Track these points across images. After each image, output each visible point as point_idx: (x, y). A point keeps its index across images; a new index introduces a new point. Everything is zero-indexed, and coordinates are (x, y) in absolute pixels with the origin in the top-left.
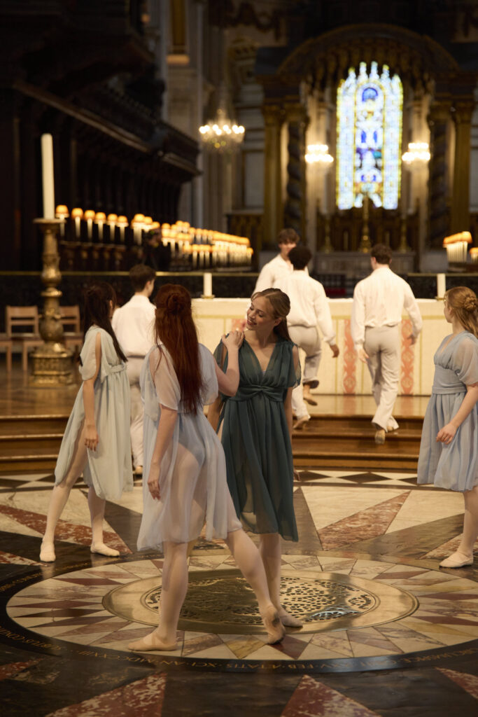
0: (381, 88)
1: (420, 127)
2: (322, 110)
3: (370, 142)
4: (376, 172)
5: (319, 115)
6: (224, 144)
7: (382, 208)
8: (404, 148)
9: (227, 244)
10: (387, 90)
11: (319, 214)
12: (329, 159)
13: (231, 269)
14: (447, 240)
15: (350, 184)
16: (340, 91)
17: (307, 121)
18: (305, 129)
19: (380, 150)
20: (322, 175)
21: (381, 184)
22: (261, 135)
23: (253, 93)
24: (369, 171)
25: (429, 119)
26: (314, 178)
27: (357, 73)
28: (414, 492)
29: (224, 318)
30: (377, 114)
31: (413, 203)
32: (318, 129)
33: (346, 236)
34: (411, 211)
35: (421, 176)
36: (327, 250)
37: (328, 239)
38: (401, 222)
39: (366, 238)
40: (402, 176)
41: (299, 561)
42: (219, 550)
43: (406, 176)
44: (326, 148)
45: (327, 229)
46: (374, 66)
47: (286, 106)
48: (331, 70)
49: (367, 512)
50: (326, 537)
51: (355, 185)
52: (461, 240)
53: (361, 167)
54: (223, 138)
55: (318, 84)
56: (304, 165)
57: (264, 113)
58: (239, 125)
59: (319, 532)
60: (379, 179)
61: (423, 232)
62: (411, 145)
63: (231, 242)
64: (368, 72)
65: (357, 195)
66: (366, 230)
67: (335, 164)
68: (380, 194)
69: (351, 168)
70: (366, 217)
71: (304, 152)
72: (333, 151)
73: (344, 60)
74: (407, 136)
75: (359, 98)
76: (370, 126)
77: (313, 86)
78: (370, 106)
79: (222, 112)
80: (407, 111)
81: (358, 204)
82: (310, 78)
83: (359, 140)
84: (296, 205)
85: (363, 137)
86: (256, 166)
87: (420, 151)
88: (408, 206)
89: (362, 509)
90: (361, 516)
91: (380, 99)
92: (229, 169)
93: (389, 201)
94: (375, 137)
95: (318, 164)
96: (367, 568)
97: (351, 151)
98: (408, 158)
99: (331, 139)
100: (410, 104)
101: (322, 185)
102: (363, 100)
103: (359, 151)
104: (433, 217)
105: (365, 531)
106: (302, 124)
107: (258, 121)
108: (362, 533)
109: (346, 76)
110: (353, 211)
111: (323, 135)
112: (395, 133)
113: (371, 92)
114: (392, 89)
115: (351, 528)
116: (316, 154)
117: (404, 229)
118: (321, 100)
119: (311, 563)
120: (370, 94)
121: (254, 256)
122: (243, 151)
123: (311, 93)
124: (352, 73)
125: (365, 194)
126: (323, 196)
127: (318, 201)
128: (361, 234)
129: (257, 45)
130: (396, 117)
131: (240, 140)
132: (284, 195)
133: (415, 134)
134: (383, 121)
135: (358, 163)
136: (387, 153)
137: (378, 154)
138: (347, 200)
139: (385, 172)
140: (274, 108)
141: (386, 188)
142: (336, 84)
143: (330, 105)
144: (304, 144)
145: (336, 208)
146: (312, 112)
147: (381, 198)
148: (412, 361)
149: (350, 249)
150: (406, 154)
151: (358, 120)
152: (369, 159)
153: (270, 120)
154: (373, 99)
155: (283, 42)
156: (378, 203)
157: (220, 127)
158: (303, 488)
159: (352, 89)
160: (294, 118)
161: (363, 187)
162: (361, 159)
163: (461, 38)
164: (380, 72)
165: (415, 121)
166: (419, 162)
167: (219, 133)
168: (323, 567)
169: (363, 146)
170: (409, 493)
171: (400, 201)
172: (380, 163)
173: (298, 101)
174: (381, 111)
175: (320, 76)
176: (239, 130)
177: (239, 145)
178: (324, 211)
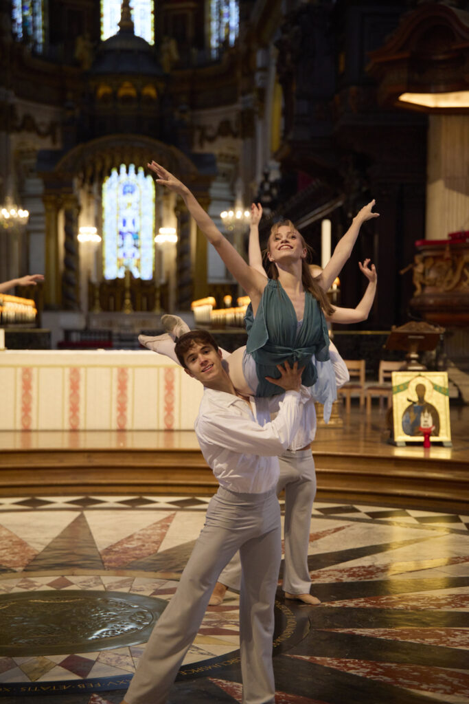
0: (138, 184)
1: (168, 216)
2: (91, 200)
3: (129, 227)
4: (134, 250)
5: (89, 205)
6: (12, 225)
8: (156, 232)
9: (16, 305)
10: (142, 187)
11: (90, 283)
12: (98, 239)
13: (20, 326)
14: (195, 304)
15: (115, 259)
16: (105, 186)
17: (79, 208)
18: (78, 215)
19: (137, 233)
20: (92, 252)
21: (139, 260)
22: (42, 219)
23: (35, 185)
24: (130, 250)
25: (176, 210)
26: (85, 254)
27: (119, 172)
28: (179, 514)
29: (15, 367)
30: (135, 205)
31: (164, 275)
32: (88, 215)
33: (112, 300)
34: (163, 281)
35: (171, 255)
36: (97, 311)
37: (97, 302)
38: (156, 290)
39: (128, 302)
40: (156, 253)
41: (85, 582)
42: (13, 574)
43: (159, 254)
44: (95, 230)
45: (97, 294)
46: (132, 168)
47: (63, 196)
48: (98, 167)
49: (141, 532)
50: (107, 557)
51: (119, 260)
52: (207, 304)
53: (123, 246)
54: (11, 220)
55: (88, 180)
56: (77, 244)
57: (45, 201)
58: (24, 209)
59: (101, 553)
60: (137, 256)
61: (172, 298)
62: (161, 230)
63: (19, 303)
64: (127, 172)
65: (120, 267)
66: (128, 295)
67: (102, 244)
68: (138, 267)
69: (115, 247)
70: (128, 284)
71: (77, 233)
72: (100, 233)
73: (108, 163)
74: (159, 223)
75: (120, 191)
76: (129, 214)
77: (84, 181)
78: (129, 198)
79: (9, 199)
80: (158, 204)
81: (121, 275)
82: (81, 175)
83: (121, 224)
84: (71, 274)
85: (124, 223)
86: (38, 243)
87: (169, 235)
88: (160, 277)
89: (136, 530)
90: (136, 537)
91: (136, 194)
92: (16, 246)
93: (145, 272)
94: (134, 222)
95: (89, 244)
96: (145, 585)
97: (115, 233)
98: (160, 240)
99: (99, 223)
100: (161, 198)
101: (92, 259)
102: (124, 193)
103: (121, 233)
104: (181, 286)
105: (141, 550)
106: (75, 211)
107: (40, 207)
108: (137, 552)
109: (110, 174)
110: (116, 281)
111: (92, 220)
112: (150, 220)
113: (129, 189)
114: (145, 187)
115: (128, 548)
116: (86, 234)
117: (158, 295)
118: (90, 193)
119: (95, 583)
121: (38, 316)
122: (27, 231)
123: (82, 186)
124: (114, 172)
125: (127, 267)
126: (93, 268)
127: (89, 272)
128: (123, 299)
129: (38, 147)
130: (150, 208)
131: (25, 222)
132: (62, 267)
133: (165, 221)
134: (140, 210)
135: (120, 242)
136: (143, 235)
137: (136, 236)
138: (112, 272)
139: (142, 250)
140: (53, 198)
141: (143, 263)
142: (102, 181)
143: (98, 197)
144: (77, 226)
145: (103, 278)
146: (83, 201)
148: (173, 402)
149: (115, 310)
150: (158, 236)
151: (120, 209)
152: (129, 240)
153: (50, 207)
154: (132, 192)
155: (59, 146)
156: (137, 275)
157: (8, 211)
158: (86, 513)
159: (115, 185)
160: (69, 206)
161: (125, 261)
162: (123, 239)
163: (197, 150)
164: (137, 172)
165: (164, 211)
166: (168, 244)
167: (7, 216)
168: (106, 586)
169: (124, 230)
170: (174, 514)
171: (154, 273)
172: (138, 243)
173: (71, 192)
174: (138, 202)
175: (89, 173)
176: (24, 214)
177: (24, 226)
178: (94, 280)
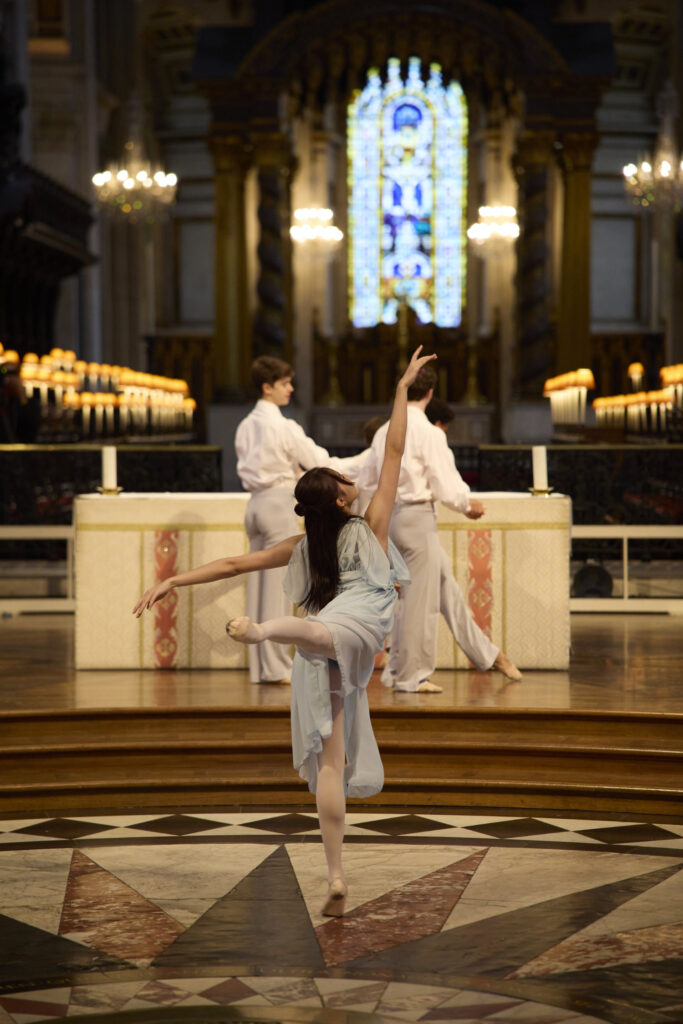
0: (428, 104)
1: (499, 178)
2: (320, 145)
3: (409, 204)
4: (420, 259)
5: (314, 154)
6: (140, 204)
7: (432, 325)
8: (471, 216)
9: (145, 392)
10: (438, 110)
11: (317, 337)
12: (336, 235)
13: (155, 438)
14: (550, 384)
15: (374, 282)
16: (353, 110)
17: (293, 165)
18: (290, 180)
19: (427, 220)
20: (322, 264)
21: (431, 282)
22: (208, 190)
23: (192, 113)
24: (408, 258)
25: (515, 162)
26: (305, 269)
27: (384, 78)
28: (495, 852)
29: (140, 528)
30: (421, 153)
31: (488, 315)
32: (313, 180)
33: (367, 376)
34: (485, 330)
35: (503, 267)
36: (334, 403)
37: (334, 382)
38: (468, 350)
40: (468, 266)
41: (280, 989)
43: (476, 264)
44: (328, 214)
45: (333, 363)
46: (415, 65)
47: (254, 136)
49: (408, 889)
50: (331, 941)
51: (384, 282)
52: (575, 384)
53: (393, 249)
54: (138, 194)
55: (311, 98)
56: (289, 246)
57: (213, 149)
58: (166, 170)
59: (318, 931)
60: (426, 272)
61: (508, 368)
62: (483, 211)
63: (152, 387)
64: (404, 75)
65: (386, 300)
67: (345, 244)
68: (428, 298)
69: (374, 253)
70: (402, 340)
71: (288, 222)
72: (341, 220)
73: (359, 54)
74: (477, 195)
75: (388, 123)
76: (407, 174)
77: (303, 101)
78: (408, 138)
79: (133, 148)
80: (475, 148)
81: (389, 317)
82: (297, 87)
83: (388, 201)
84: (275, 319)
85: (397, 196)
86: (198, 247)
87: (500, 222)
88: (480, 322)
89: (398, 884)
90: (395, 899)
91: (425, 126)
92: (150, 253)
93: (446, 312)
94: (419, 195)
95: (314, 244)
96: (408, 998)
97: (375, 221)
98: (479, 233)
99: (338, 198)
100: (481, 135)
101: (322, 283)
102: (396, 127)
103: (388, 220)
104: (525, 342)
105: (405, 926)
106: (284, 171)
107: (203, 165)
108: (398, 931)
109: (363, 84)
110: (378, 331)
111: (322, 191)
112: (453, 189)
113: (408, 113)
114: (447, 108)
115: (378, 922)
116: (309, 225)
117: (473, 363)
118: (318, 127)
119: (303, 991)
120: (407, 117)
121: (199, 412)
122: (174, 218)
123: (299, 113)
124: (374, 78)
125: (402, 299)
126: (324, 303)
127: (315, 311)
128: (394, 374)
129: (199, 21)
130: (455, 159)
131: (168, 199)
132: (253, 302)
133: (490, 190)
134: (433, 165)
135: (387, 242)
136: (439, 224)
137: (424, 226)
138: (368, 311)
139: (437, 260)
140: (231, 140)
141: (439, 289)
142: (344, 98)
143: (335, 137)
144: (289, 208)
145: (349, 324)
146: (302, 150)
147: (430, 306)
148: (488, 605)
149: (373, 399)
150: (475, 226)
151: (387, 165)
152: (407, 235)
153: (225, 163)
154: (414, 124)
155: (245, 18)
156: (425, 316)
157: (131, 175)
158: (289, 847)
159: (375, 107)
160: (268, 159)
161: (398, 286)
162: (393, 233)
164: (425, 76)
165: (489, 166)
166: (498, 241)
167: (129, 185)
168: (326, 999)
169: (397, 212)
170: (484, 853)
171: (465, 312)
172: (427, 242)
173: (275, 128)
174: (429, 147)
175: (314, 84)
176: (167, 181)
177: (167, 209)
178: (327, 330)
